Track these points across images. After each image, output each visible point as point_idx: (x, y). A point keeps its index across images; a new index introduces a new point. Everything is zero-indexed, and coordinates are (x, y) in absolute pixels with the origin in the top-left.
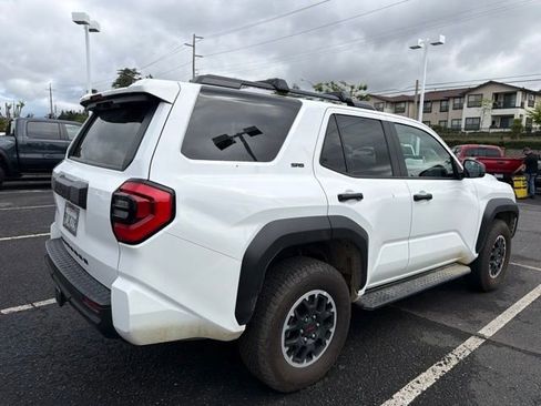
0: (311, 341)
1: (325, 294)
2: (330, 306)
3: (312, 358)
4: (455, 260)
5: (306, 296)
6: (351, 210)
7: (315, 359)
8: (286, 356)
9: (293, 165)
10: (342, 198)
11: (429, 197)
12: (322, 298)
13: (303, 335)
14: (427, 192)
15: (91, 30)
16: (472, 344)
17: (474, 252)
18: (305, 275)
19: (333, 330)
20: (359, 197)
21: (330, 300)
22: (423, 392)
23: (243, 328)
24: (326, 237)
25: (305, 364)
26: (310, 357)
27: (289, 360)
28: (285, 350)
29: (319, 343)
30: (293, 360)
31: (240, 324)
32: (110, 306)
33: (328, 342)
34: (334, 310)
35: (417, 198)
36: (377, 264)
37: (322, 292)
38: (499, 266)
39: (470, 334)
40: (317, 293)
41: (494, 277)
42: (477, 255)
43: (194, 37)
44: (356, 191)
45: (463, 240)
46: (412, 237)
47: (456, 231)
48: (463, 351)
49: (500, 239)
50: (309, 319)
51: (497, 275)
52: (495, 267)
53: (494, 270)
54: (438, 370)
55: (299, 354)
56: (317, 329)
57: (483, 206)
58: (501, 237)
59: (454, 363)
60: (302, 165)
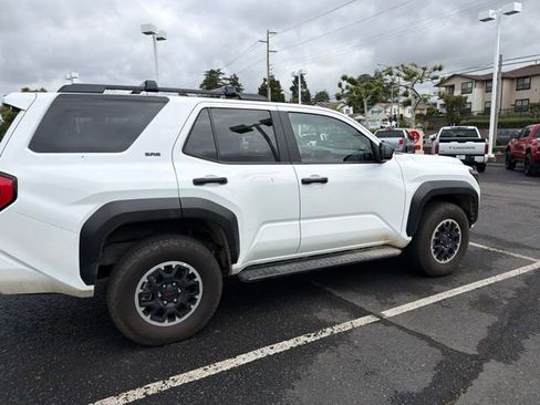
0: (171, 305)
1: (185, 265)
2: (193, 276)
3: (174, 320)
5: (162, 266)
7: (178, 320)
8: (143, 316)
9: (147, 154)
10: (198, 182)
11: (324, 181)
12: (180, 269)
13: (162, 299)
14: (322, 176)
15: (158, 39)
16: (362, 321)
17: (404, 235)
18: (156, 247)
19: (199, 297)
20: (223, 181)
21: (192, 270)
22: (269, 356)
23: (92, 288)
25: (166, 324)
26: (172, 317)
27: (147, 319)
28: (140, 310)
29: (183, 309)
30: (151, 318)
31: (87, 284)
33: (194, 308)
34: (198, 279)
35: (305, 182)
36: (256, 241)
37: (181, 263)
38: (451, 251)
39: (370, 313)
40: (174, 264)
41: (443, 262)
42: (410, 238)
43: (268, 33)
44: (219, 175)
45: (387, 223)
46: (304, 219)
47: (374, 213)
48: (347, 326)
49: (448, 223)
50: (169, 286)
51: (448, 260)
52: (443, 251)
53: (442, 255)
54: (302, 339)
55: (159, 314)
56: (178, 295)
57: (412, 188)
58: (450, 221)
59: (324, 335)
60: (158, 154)
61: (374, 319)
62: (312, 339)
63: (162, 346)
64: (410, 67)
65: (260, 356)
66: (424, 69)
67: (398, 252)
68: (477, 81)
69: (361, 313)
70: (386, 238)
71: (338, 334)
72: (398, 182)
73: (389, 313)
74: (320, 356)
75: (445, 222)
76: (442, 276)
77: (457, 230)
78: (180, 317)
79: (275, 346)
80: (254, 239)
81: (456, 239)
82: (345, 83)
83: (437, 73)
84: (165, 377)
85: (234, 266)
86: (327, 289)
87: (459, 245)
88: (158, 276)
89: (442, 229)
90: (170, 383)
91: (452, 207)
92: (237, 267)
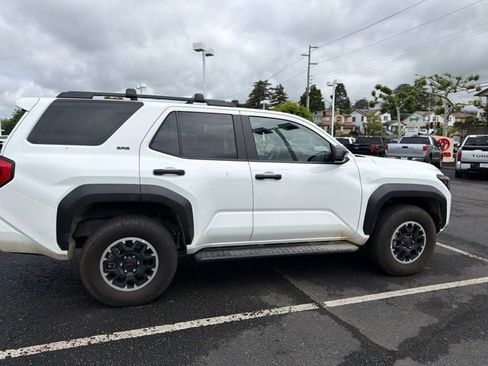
0: (131, 274)
1: (143, 241)
2: (150, 251)
3: (133, 287)
5: (123, 240)
6: (169, 183)
7: (136, 288)
8: (106, 280)
9: (118, 148)
10: (157, 173)
11: (278, 177)
12: (139, 244)
13: (123, 268)
14: (276, 173)
15: (207, 55)
16: (301, 308)
17: (361, 233)
18: (119, 224)
19: (155, 270)
20: (181, 173)
21: (150, 246)
22: (202, 326)
23: (65, 252)
24: (133, 199)
25: (126, 289)
26: (131, 284)
27: (110, 283)
28: (104, 275)
29: (140, 279)
30: (113, 283)
31: (63, 249)
33: (150, 278)
34: (155, 254)
35: (259, 178)
36: (209, 228)
37: (140, 240)
38: (414, 253)
39: (312, 302)
40: (134, 239)
41: (404, 262)
42: (368, 236)
44: (178, 168)
45: (341, 219)
46: (257, 210)
48: (286, 310)
49: (410, 225)
50: (130, 258)
51: (411, 261)
52: (404, 252)
53: (403, 255)
54: (239, 316)
55: (120, 280)
56: (137, 266)
57: (370, 189)
58: (413, 223)
59: (260, 315)
60: (128, 148)
61: (313, 307)
62: (247, 317)
63: (121, 307)
64: (444, 77)
66: (459, 79)
67: (354, 248)
69: (305, 300)
70: (342, 234)
71: (273, 316)
73: (330, 304)
75: (407, 223)
76: (402, 276)
77: (421, 233)
78: (138, 285)
80: (208, 225)
81: (421, 241)
83: (473, 82)
84: (110, 332)
85: (189, 247)
86: (286, 277)
87: (423, 247)
89: (403, 230)
90: (112, 337)
91: (415, 210)
92: (192, 247)
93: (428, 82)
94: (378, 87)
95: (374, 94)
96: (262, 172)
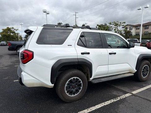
0: (74, 90)
1: (78, 78)
2: (80, 81)
3: (75, 94)
4: (129, 72)
5: (72, 78)
6: (86, 57)
7: (76, 95)
8: (67, 93)
9: (68, 45)
10: (82, 54)
11: (115, 53)
12: (77, 79)
13: (72, 88)
14: (114, 52)
16: (127, 95)
17: (135, 69)
18: (71, 73)
19: (81, 88)
20: (89, 53)
21: (80, 80)
22: (105, 106)
23: (53, 85)
24: (76, 63)
25: (73, 96)
26: (74, 94)
27: (68, 94)
28: (66, 91)
29: (77, 91)
31: (52, 84)
32: (21, 78)
33: (80, 91)
34: (81, 82)
35: (110, 54)
36: (96, 71)
38: (146, 74)
39: (128, 93)
40: (75, 78)
41: (144, 77)
42: (136, 71)
43: (76, 13)
45: (130, 66)
46: (110, 65)
47: (128, 63)
48: (123, 97)
50: (74, 84)
51: (146, 77)
53: (144, 75)
54: (112, 101)
55: (71, 93)
56: (76, 87)
58: (147, 65)
59: (118, 99)
60: (71, 45)
61: (131, 95)
62: (115, 101)
63: (71, 102)
64: (116, 22)
65: (102, 106)
66: (120, 23)
67: (133, 74)
68: (134, 26)
69: (126, 93)
70: (130, 70)
71: (123, 99)
72: (134, 54)
74: (120, 106)
75: (145, 66)
77: (148, 68)
79: (105, 102)
81: (148, 71)
82: (98, 27)
83: (124, 24)
88: (71, 81)
89: (144, 68)
92: (91, 79)
93: (112, 23)
94: (98, 25)
95: (96, 27)
96: (111, 52)
